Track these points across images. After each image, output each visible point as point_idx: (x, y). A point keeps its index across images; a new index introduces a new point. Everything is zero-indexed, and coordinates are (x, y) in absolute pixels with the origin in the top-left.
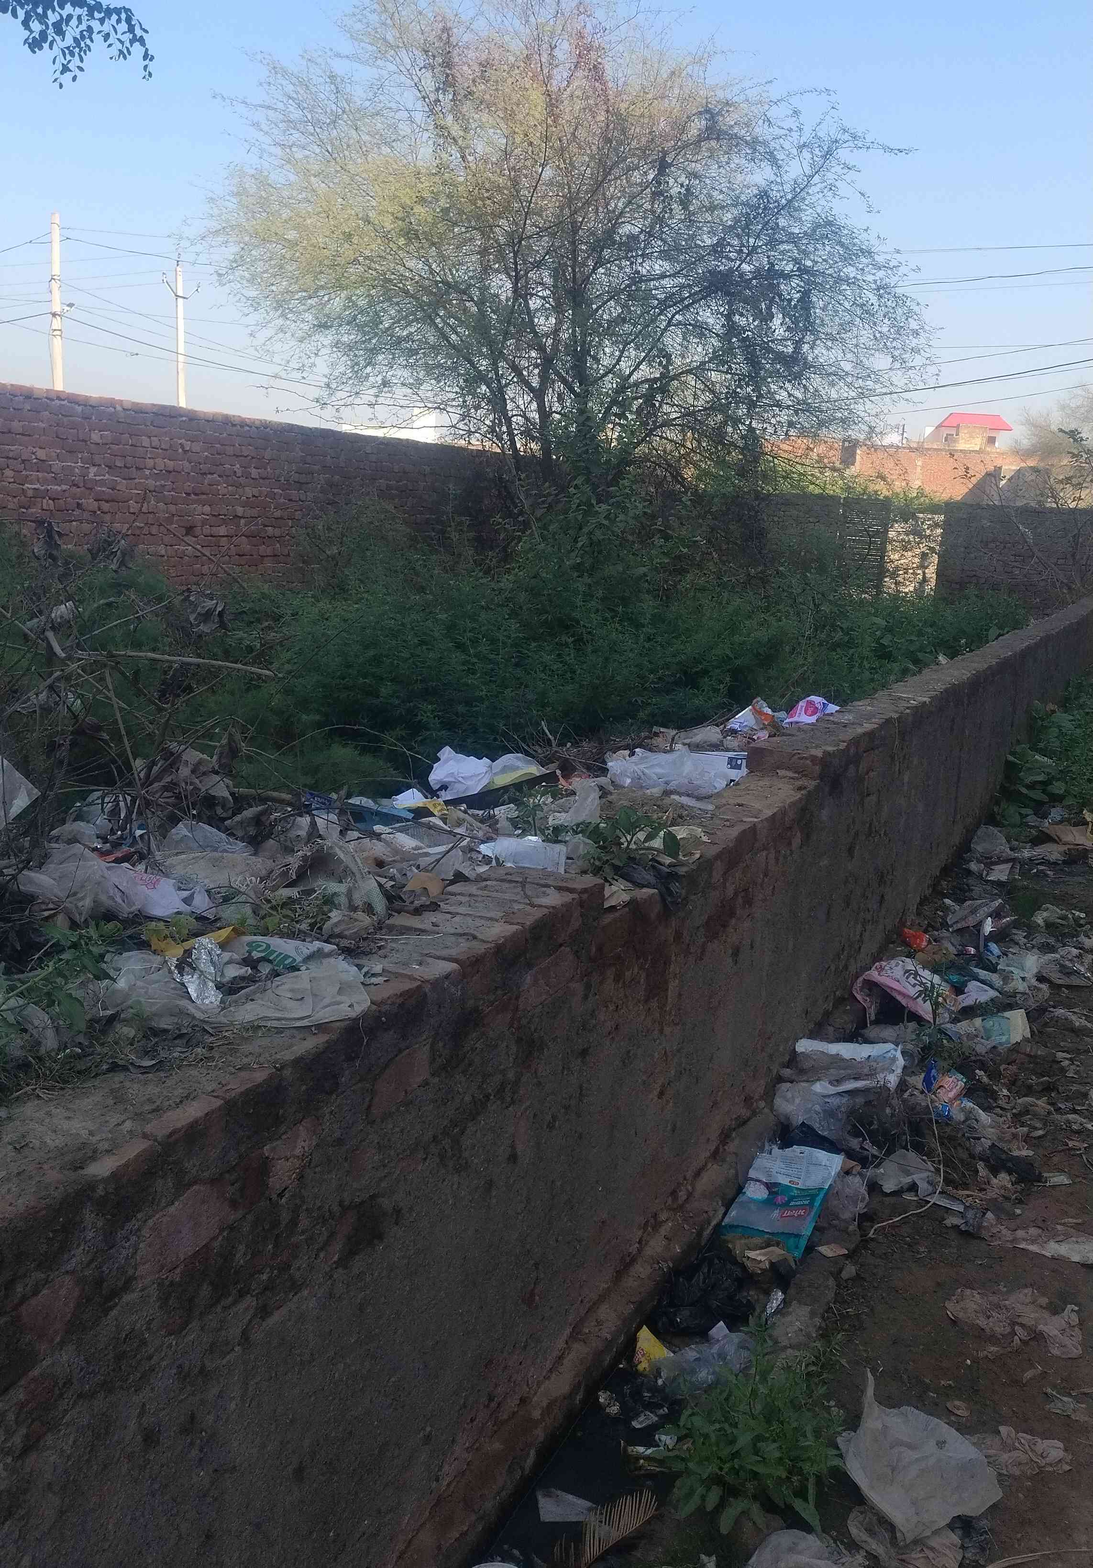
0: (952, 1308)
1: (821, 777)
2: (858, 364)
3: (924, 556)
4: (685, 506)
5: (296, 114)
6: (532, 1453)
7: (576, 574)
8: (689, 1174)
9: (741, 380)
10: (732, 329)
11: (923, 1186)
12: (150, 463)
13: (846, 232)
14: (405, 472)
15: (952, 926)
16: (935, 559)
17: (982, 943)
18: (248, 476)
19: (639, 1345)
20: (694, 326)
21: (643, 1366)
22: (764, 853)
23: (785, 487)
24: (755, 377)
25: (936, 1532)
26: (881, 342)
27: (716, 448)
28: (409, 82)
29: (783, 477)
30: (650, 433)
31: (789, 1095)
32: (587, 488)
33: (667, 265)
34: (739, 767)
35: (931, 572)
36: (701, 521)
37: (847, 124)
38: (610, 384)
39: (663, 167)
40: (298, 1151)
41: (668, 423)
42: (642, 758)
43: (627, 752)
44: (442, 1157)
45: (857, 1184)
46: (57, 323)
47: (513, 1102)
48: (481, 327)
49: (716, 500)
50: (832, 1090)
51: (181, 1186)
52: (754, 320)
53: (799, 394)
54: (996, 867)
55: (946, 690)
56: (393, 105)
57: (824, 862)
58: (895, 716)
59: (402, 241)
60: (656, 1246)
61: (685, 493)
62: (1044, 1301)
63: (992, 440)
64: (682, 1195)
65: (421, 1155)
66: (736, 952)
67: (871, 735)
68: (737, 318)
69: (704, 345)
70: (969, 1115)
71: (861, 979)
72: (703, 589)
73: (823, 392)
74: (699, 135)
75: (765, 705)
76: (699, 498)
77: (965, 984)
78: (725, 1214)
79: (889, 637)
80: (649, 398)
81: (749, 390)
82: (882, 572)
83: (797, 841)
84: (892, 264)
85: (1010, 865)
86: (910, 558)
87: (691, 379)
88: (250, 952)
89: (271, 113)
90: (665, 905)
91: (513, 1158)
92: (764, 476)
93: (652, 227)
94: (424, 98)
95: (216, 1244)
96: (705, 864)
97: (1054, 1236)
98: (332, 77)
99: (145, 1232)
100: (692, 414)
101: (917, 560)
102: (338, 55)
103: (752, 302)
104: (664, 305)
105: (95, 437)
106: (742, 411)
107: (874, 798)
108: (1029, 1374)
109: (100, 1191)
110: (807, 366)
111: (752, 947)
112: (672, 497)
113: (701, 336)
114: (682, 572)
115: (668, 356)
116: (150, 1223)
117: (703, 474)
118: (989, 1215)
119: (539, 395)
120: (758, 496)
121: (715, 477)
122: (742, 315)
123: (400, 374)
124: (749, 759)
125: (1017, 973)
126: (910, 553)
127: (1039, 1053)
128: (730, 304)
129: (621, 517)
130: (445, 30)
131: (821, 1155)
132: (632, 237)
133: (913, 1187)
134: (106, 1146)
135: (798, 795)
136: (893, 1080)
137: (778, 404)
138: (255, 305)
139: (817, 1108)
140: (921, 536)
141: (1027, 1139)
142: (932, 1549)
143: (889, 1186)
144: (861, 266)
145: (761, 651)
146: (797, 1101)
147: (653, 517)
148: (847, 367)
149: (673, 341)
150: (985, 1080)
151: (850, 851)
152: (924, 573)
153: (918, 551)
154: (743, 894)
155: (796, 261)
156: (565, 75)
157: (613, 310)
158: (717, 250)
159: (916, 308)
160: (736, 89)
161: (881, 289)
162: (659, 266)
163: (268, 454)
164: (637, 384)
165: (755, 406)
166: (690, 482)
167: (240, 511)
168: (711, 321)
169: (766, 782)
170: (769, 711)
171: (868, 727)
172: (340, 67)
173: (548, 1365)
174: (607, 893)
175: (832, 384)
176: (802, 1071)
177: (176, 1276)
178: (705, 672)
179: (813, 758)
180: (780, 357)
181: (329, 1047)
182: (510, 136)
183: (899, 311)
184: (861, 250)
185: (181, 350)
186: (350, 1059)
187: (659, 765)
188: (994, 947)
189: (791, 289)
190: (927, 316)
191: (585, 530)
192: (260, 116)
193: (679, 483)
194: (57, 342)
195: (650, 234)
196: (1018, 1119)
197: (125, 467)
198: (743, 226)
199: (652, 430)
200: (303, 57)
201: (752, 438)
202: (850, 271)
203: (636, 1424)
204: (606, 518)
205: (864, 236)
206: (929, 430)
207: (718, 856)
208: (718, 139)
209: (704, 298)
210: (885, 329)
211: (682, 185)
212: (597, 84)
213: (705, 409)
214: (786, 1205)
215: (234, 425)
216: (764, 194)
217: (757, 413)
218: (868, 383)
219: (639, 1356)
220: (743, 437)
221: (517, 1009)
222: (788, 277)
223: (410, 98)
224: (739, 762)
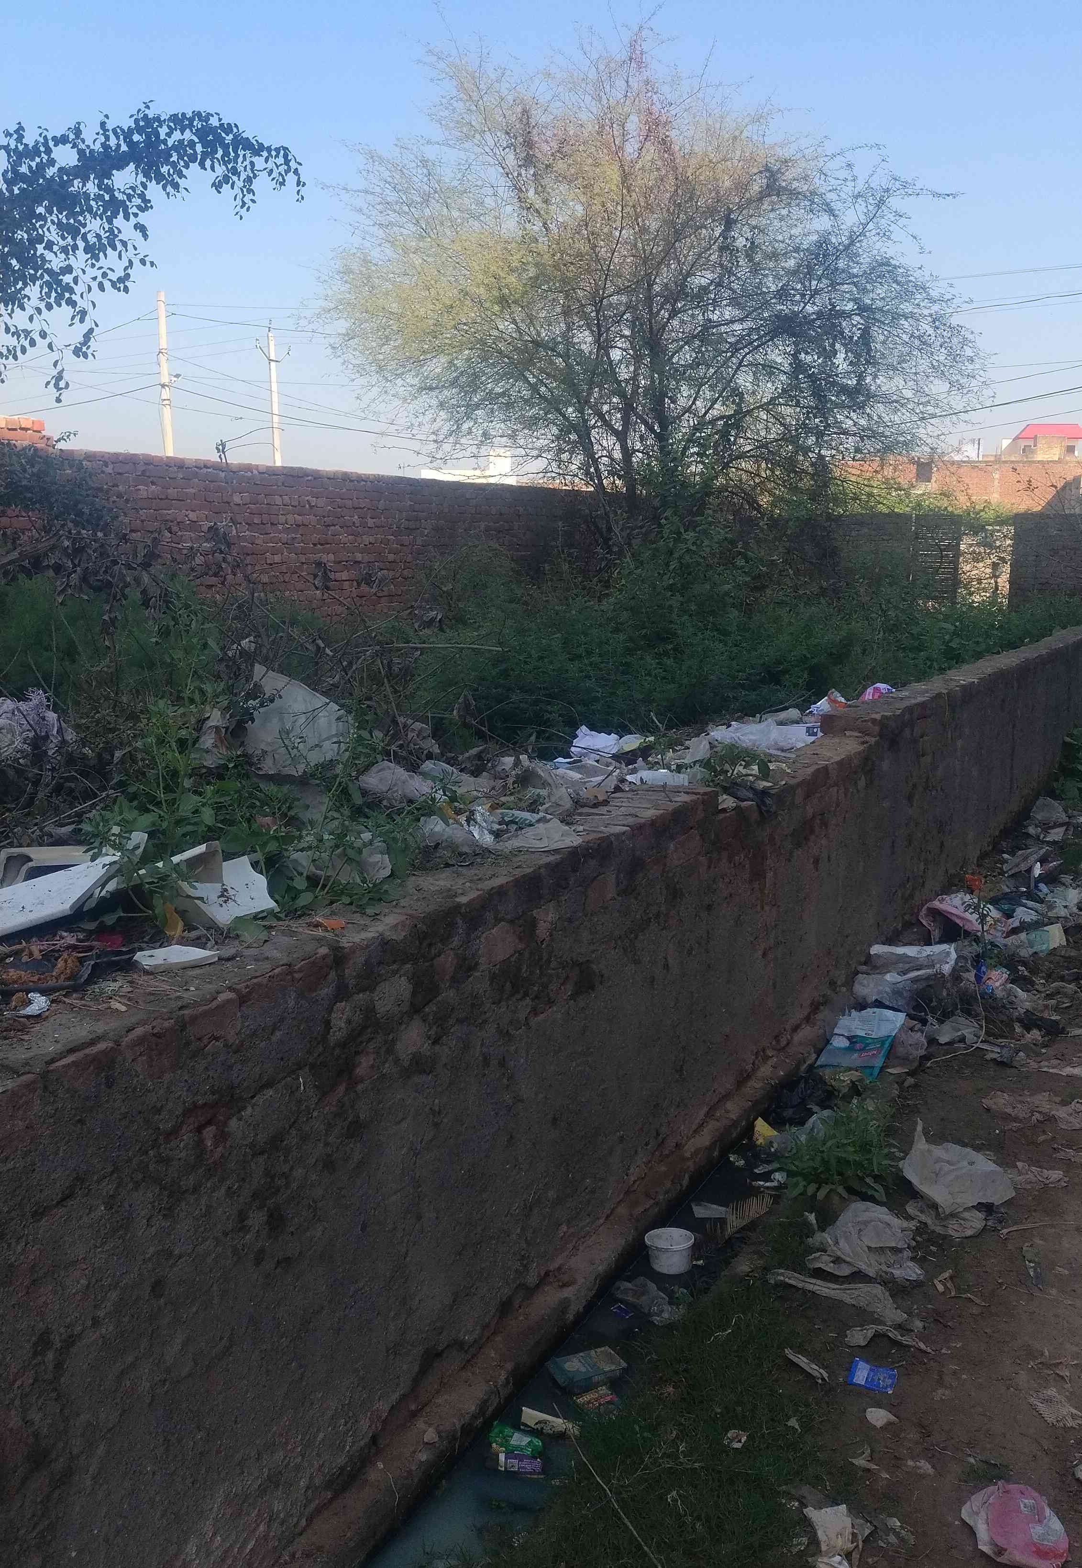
0: (987, 1102)
1: (881, 735)
2: (918, 391)
3: (995, 566)
4: (762, 530)
5: (392, 197)
6: (687, 1176)
7: (670, 593)
8: (788, 1027)
9: (810, 412)
10: (798, 367)
11: (970, 1038)
12: (282, 519)
13: (901, 270)
14: (501, 514)
15: (1007, 872)
16: (1007, 568)
17: (1032, 885)
18: (364, 525)
19: (756, 1129)
20: (764, 366)
21: (760, 1141)
22: (835, 789)
23: (856, 508)
24: (822, 408)
25: (967, 1209)
26: (937, 370)
27: (789, 476)
28: (492, 161)
29: (852, 499)
30: (726, 466)
31: (865, 982)
32: (676, 519)
33: (737, 313)
34: (815, 734)
35: (1004, 581)
36: (777, 543)
37: (897, 174)
38: (688, 422)
39: (729, 224)
40: (549, 919)
41: (742, 456)
42: (737, 729)
43: (724, 727)
44: (625, 950)
45: (919, 1038)
46: (166, 393)
47: (664, 928)
48: (568, 379)
49: (791, 523)
50: (899, 978)
51: (498, 920)
52: (819, 358)
53: (863, 422)
54: (1052, 831)
55: (995, 674)
56: (480, 183)
57: (886, 804)
58: (945, 691)
59: (496, 308)
60: (765, 1070)
61: (762, 518)
62: (1058, 1099)
63: (1071, 449)
64: (783, 1042)
65: (613, 944)
66: (816, 861)
67: (923, 705)
68: (802, 356)
69: (773, 382)
70: (1010, 993)
71: (926, 907)
72: (781, 603)
73: (886, 419)
74: (760, 192)
75: (839, 695)
76: (775, 523)
77: (1014, 911)
78: (817, 1059)
79: (957, 640)
80: (724, 434)
81: (817, 420)
82: (955, 582)
83: (862, 783)
84: (946, 297)
85: (1064, 828)
86: (983, 569)
87: (763, 415)
88: (503, 818)
89: (370, 197)
90: (761, 812)
91: (666, 966)
92: (836, 500)
93: (721, 276)
94: (507, 174)
95: (513, 959)
96: (789, 789)
97: (1071, 1064)
98: (424, 163)
99: (482, 940)
100: (765, 446)
101: (989, 571)
102: (429, 142)
103: (817, 341)
104: (735, 348)
105: (237, 499)
106: (811, 440)
107: (928, 759)
108: (1042, 1138)
109: (463, 910)
110: (869, 396)
111: (829, 860)
112: (751, 522)
113: (771, 374)
114: (763, 587)
115: (741, 395)
116: (484, 935)
117: (778, 500)
118: (1021, 1054)
119: (621, 436)
120: (829, 517)
121: (788, 502)
122: (807, 353)
123: (498, 427)
124: (822, 727)
125: (1060, 903)
126: (981, 564)
127: (1072, 954)
128: (796, 344)
129: (706, 542)
130: (525, 112)
131: (889, 1013)
132: (704, 289)
133: (962, 1040)
134: (460, 891)
135: (862, 748)
136: (947, 969)
137: (845, 432)
138: (361, 370)
139: (888, 989)
140: (991, 547)
141: (1056, 1009)
142: (964, 1219)
143: (943, 1040)
144: (916, 302)
145: (834, 651)
146: (872, 985)
147: (733, 542)
148: (908, 394)
149: (744, 380)
150: (1026, 973)
151: (910, 798)
152: (996, 582)
153: (989, 562)
154: (820, 817)
155: (855, 300)
156: (636, 147)
157: (686, 356)
158: (782, 294)
159: (970, 337)
160: (793, 147)
161: (936, 320)
162: (729, 313)
163: (381, 505)
164: (713, 422)
165: (823, 435)
166: (767, 508)
167: (359, 557)
168: (779, 360)
169: (837, 740)
170: (843, 700)
171: (920, 699)
172: (431, 152)
173: (694, 1127)
174: (720, 799)
175: (896, 411)
176: (875, 967)
177: (496, 970)
178: (785, 672)
179: (874, 721)
180: (844, 390)
181: (563, 860)
182: (588, 206)
183: (955, 340)
184: (916, 286)
185: (276, 410)
186: (575, 870)
187: (751, 733)
188: (1042, 886)
189: (852, 326)
190: (980, 343)
191: (676, 555)
192: (360, 201)
193: (755, 509)
194: (167, 411)
195: (719, 285)
196: (1049, 997)
197: (262, 524)
198: (806, 271)
199: (728, 463)
200: (396, 145)
201: (821, 467)
202: (906, 307)
203: (756, 1171)
204: (694, 543)
205: (918, 274)
206: (1006, 443)
207: (799, 784)
208: (778, 195)
209: (772, 339)
210: (942, 358)
211: (747, 239)
212: (666, 156)
213: (777, 440)
214: (862, 1050)
215: (351, 481)
216: (823, 242)
217: (826, 442)
218: (929, 408)
219: (756, 1135)
220: (812, 464)
221: (665, 865)
222: (848, 315)
223: (494, 174)
224: (815, 730)
